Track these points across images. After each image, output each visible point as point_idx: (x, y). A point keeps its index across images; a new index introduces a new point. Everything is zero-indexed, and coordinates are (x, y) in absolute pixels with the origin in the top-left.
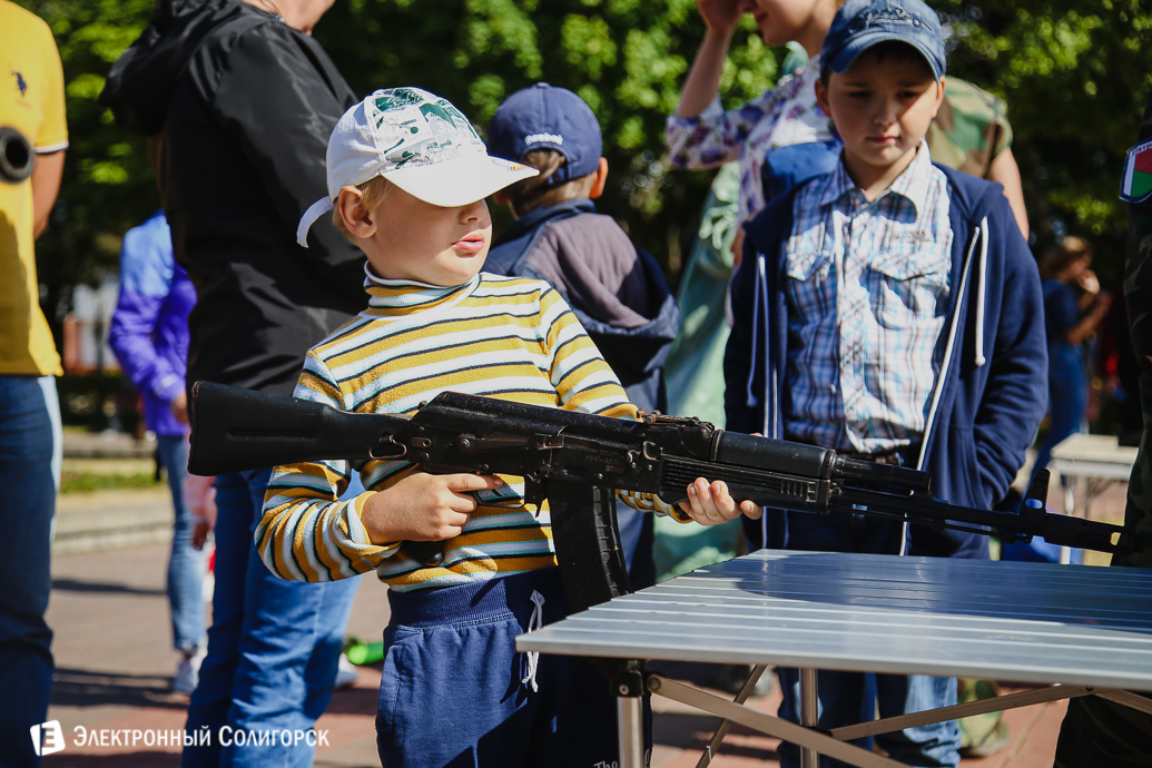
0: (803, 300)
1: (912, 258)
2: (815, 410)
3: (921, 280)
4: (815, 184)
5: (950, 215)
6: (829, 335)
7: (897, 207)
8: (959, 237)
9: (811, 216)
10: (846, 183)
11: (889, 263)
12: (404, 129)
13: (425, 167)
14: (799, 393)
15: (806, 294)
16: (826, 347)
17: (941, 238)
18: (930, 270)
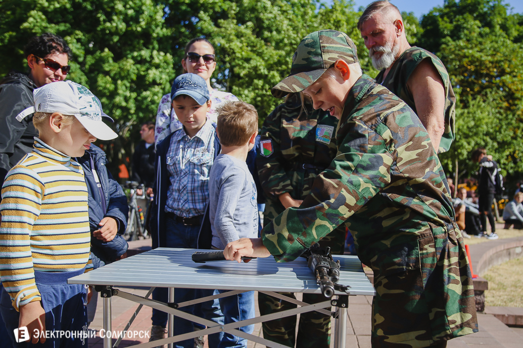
0: (172, 171)
1: (202, 158)
2: (174, 206)
3: (205, 165)
4: (177, 132)
5: (214, 143)
6: (177, 183)
7: (199, 142)
8: (216, 150)
9: (175, 143)
10: (184, 134)
11: (195, 159)
12: (88, 104)
13: (91, 120)
14: (171, 200)
15: (172, 170)
16: (176, 186)
17: (211, 151)
18: (207, 162)
